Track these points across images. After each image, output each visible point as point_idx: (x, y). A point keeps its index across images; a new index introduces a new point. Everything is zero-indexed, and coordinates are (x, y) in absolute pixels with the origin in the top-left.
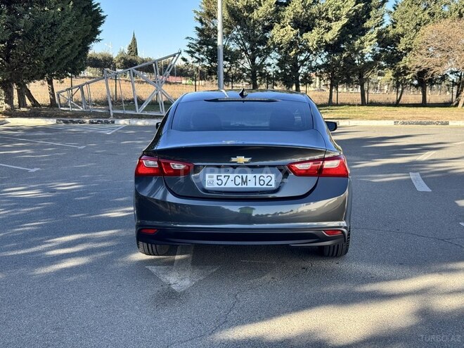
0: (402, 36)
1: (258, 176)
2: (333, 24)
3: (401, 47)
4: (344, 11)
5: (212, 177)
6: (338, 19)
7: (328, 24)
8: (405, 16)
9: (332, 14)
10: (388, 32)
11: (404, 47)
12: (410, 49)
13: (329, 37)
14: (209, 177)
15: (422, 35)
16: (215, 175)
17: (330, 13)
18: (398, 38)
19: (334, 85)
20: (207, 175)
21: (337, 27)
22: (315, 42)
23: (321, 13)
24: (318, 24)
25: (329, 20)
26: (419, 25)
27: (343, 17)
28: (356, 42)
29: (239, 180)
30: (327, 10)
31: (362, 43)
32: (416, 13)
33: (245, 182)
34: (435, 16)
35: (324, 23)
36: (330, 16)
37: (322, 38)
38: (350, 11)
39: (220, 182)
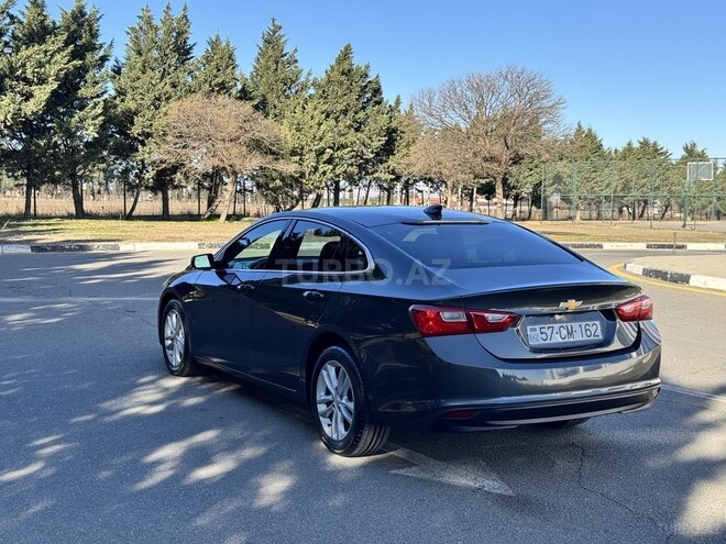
0: (136, 114)
1: (583, 324)
2: (33, 88)
3: (135, 131)
4: (52, 70)
5: (535, 330)
6: (42, 81)
7: (27, 88)
8: (136, 84)
9: (33, 72)
10: (115, 106)
11: (140, 131)
12: (148, 135)
13: (30, 108)
14: (531, 330)
15: (166, 114)
16: (538, 327)
17: (29, 71)
18: (130, 116)
19: (33, 185)
20: (529, 328)
21: (42, 94)
22: (9, 117)
23: (12, 69)
24: (11, 86)
25: (28, 82)
26: (158, 99)
27: (50, 79)
28: (73, 120)
29: (564, 332)
30: (24, 65)
31: (82, 121)
32: (154, 82)
33: (570, 333)
34: (179, 88)
35: (21, 86)
36: (30, 76)
37: (20, 110)
38: (61, 70)
39: (544, 336)
